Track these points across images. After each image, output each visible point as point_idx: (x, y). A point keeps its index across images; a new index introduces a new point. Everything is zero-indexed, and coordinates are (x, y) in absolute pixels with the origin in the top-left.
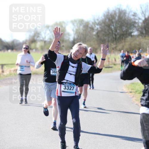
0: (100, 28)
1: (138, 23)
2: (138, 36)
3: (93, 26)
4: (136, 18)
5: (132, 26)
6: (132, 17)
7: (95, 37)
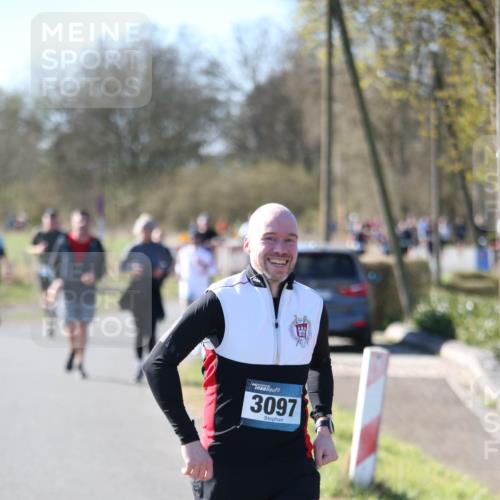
0: (69, 122)
6: (202, 80)
7: (44, 161)
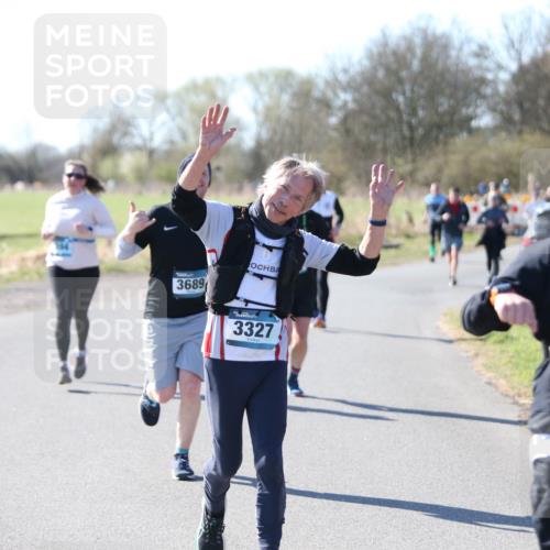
0: (355, 101)
1: (495, 82)
2: (495, 130)
3: (330, 94)
4: (488, 63)
5: (474, 96)
6: (472, 62)
7: (334, 134)
